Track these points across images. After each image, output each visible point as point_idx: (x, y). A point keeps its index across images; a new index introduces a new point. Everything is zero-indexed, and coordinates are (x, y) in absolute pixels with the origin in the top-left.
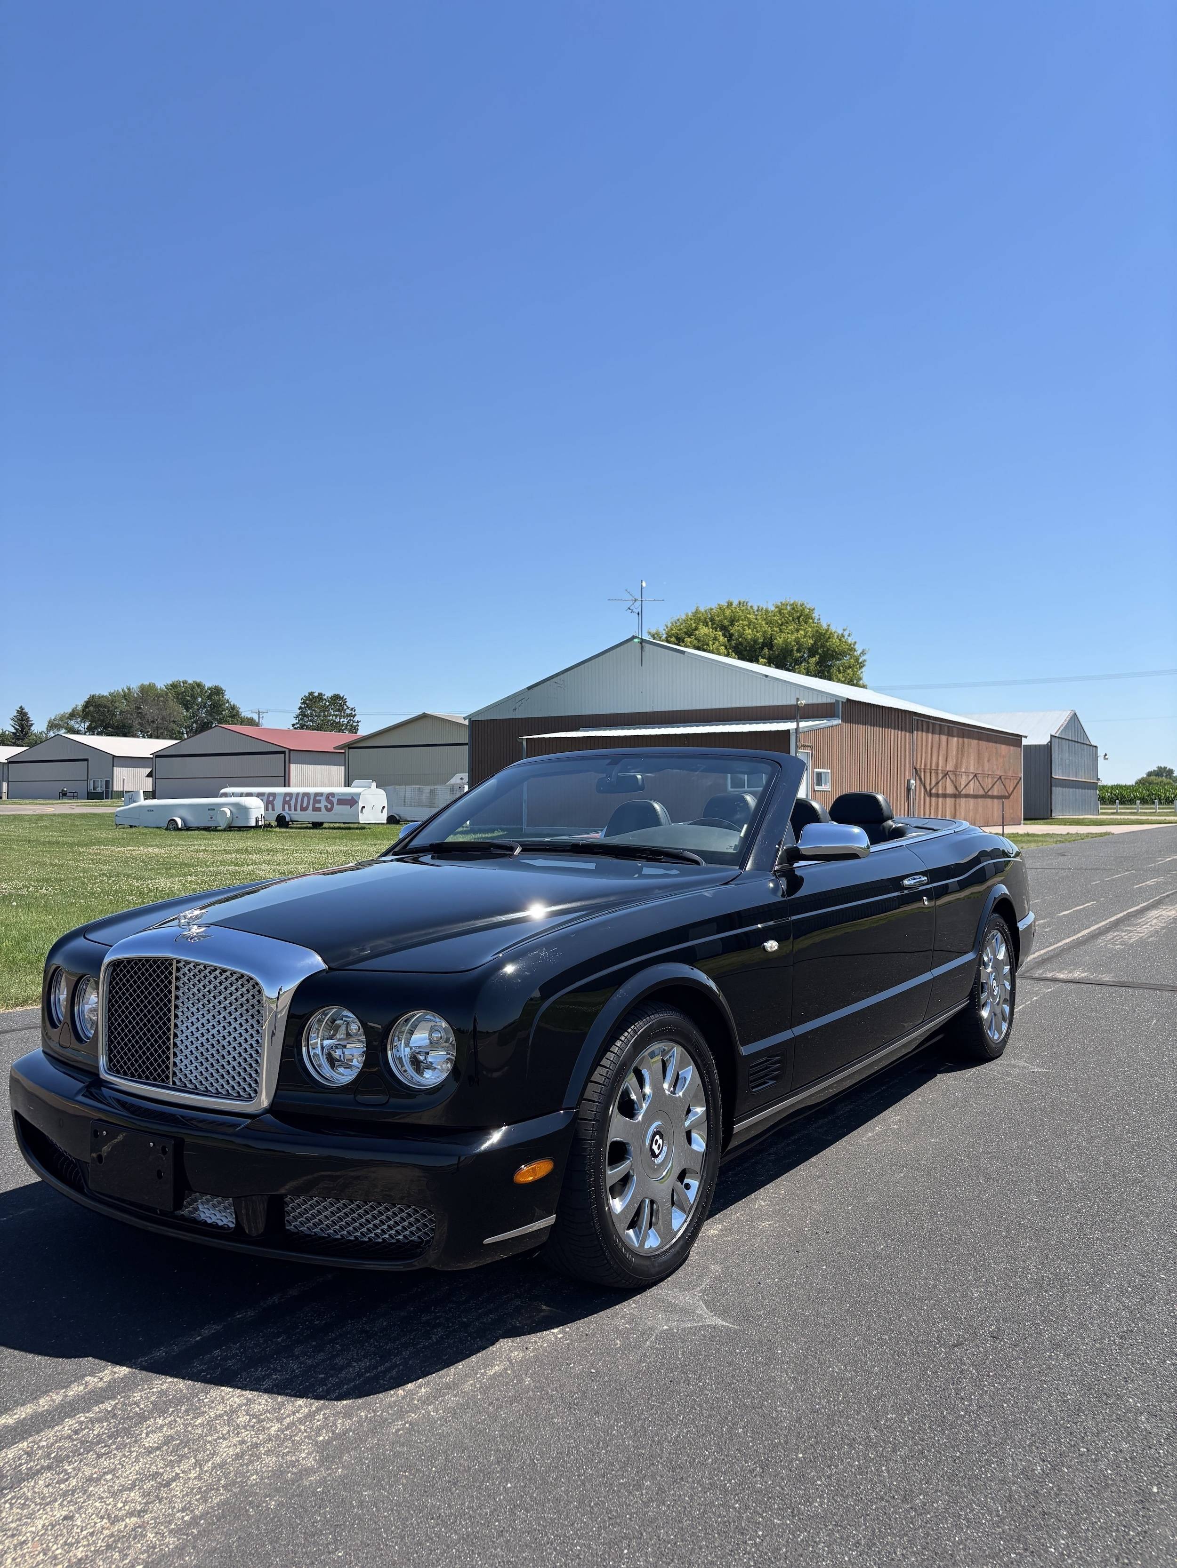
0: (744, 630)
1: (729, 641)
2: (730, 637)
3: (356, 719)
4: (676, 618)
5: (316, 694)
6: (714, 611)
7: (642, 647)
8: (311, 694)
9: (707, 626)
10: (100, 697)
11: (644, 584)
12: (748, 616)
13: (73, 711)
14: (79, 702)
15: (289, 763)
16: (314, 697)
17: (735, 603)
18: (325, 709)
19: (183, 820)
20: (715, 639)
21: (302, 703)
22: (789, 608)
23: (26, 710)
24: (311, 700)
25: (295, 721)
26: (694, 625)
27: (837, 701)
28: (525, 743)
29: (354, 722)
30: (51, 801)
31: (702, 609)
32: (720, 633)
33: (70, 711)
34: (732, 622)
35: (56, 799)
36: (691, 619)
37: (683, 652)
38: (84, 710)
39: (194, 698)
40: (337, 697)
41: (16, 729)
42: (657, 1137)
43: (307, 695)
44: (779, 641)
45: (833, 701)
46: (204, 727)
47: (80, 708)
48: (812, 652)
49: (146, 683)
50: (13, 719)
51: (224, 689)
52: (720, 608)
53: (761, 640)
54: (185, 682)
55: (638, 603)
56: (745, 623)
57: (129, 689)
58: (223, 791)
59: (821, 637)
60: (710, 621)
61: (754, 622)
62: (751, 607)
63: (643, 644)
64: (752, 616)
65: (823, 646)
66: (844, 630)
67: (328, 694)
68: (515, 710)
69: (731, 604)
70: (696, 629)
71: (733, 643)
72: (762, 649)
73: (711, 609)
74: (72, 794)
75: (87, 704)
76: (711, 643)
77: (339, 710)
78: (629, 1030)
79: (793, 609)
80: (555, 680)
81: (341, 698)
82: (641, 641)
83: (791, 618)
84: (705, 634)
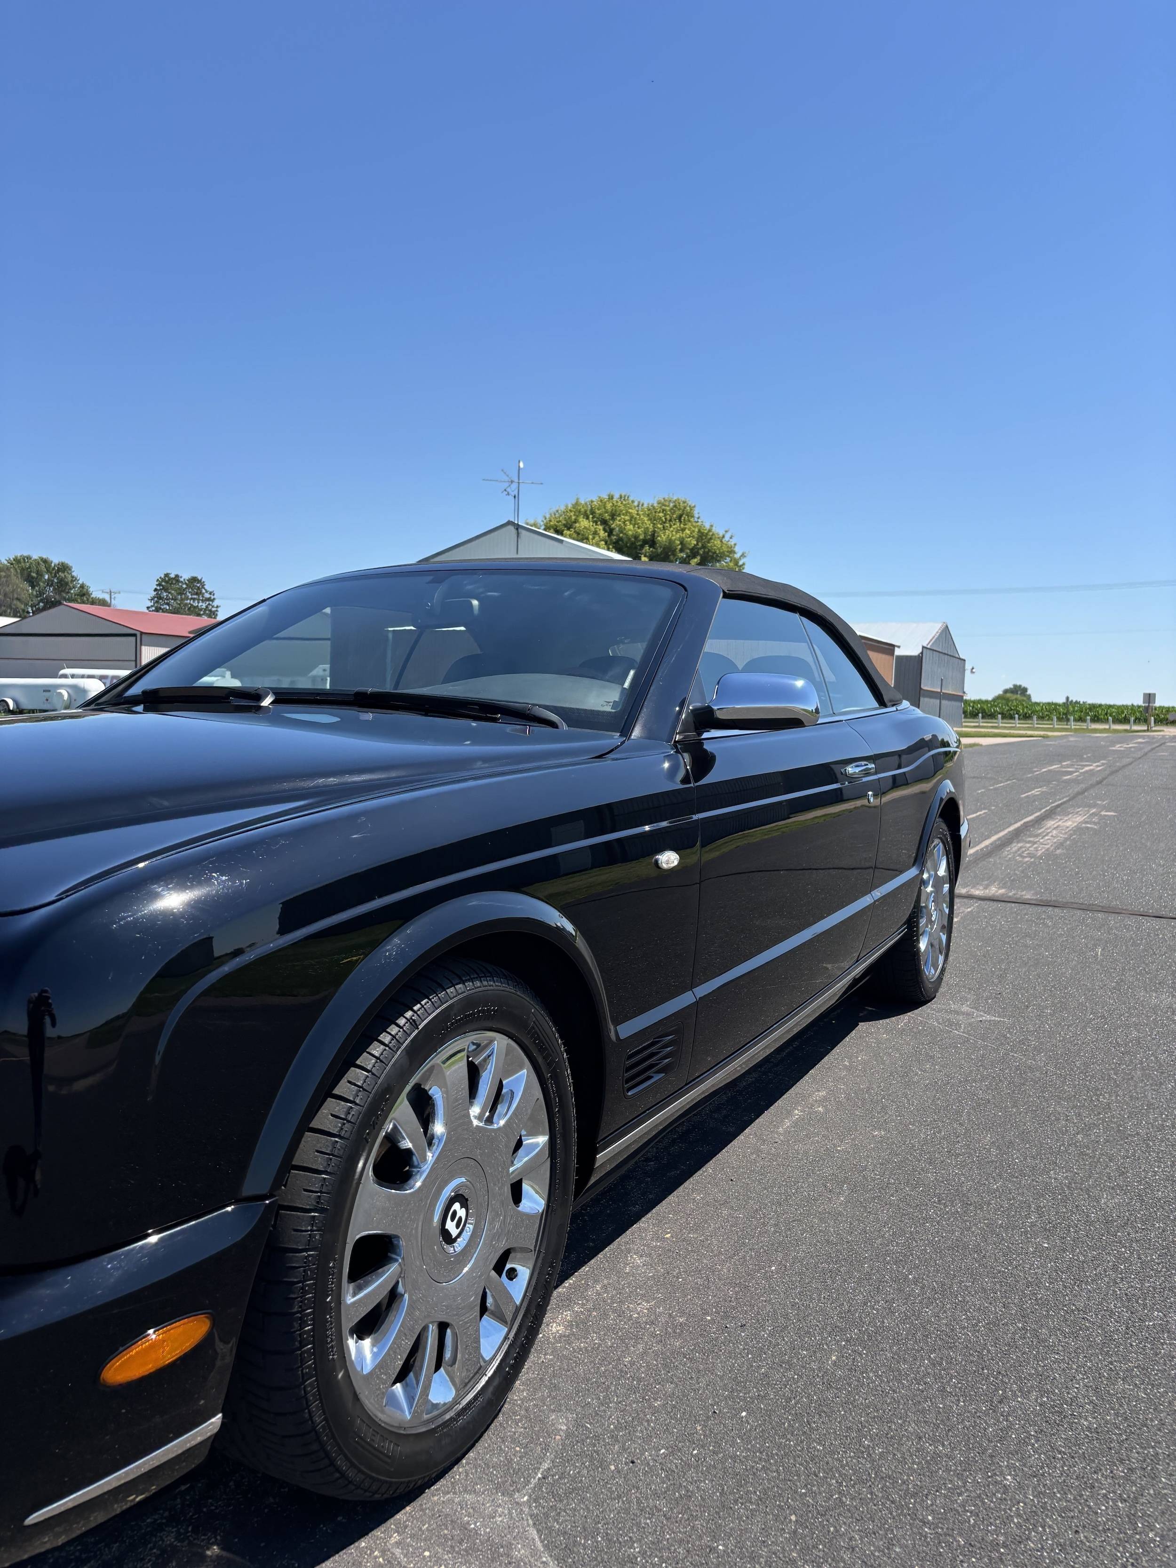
0: (625, 525)
1: (609, 536)
2: (610, 532)
3: (215, 604)
4: (554, 510)
5: (172, 576)
6: (595, 503)
7: (518, 534)
8: (167, 575)
9: (588, 518)
11: (522, 465)
12: (630, 511)
15: (141, 645)
16: (170, 579)
17: (616, 497)
18: (181, 592)
19: (15, 701)
20: (595, 533)
21: (157, 585)
22: (672, 505)
24: (167, 582)
25: (150, 604)
26: (573, 517)
29: (213, 607)
31: (583, 501)
32: (601, 527)
34: (613, 516)
36: (571, 511)
37: (561, 541)
39: (40, 574)
40: (194, 580)
42: (457, 1206)
43: (163, 576)
44: (662, 538)
46: (50, 604)
48: (694, 553)
51: (71, 566)
52: (601, 501)
53: (641, 537)
54: (29, 558)
55: (514, 486)
56: (627, 518)
58: (62, 672)
59: (704, 537)
60: (589, 513)
61: (636, 518)
62: (633, 502)
63: (520, 530)
64: (634, 511)
65: (704, 547)
66: (726, 531)
67: (185, 576)
69: (612, 498)
70: (576, 521)
71: (614, 538)
72: (642, 546)
73: (592, 502)
76: (591, 537)
77: (197, 594)
78: (402, 1021)
79: (675, 506)
81: (199, 581)
82: (518, 527)
83: (675, 516)
84: (585, 528)
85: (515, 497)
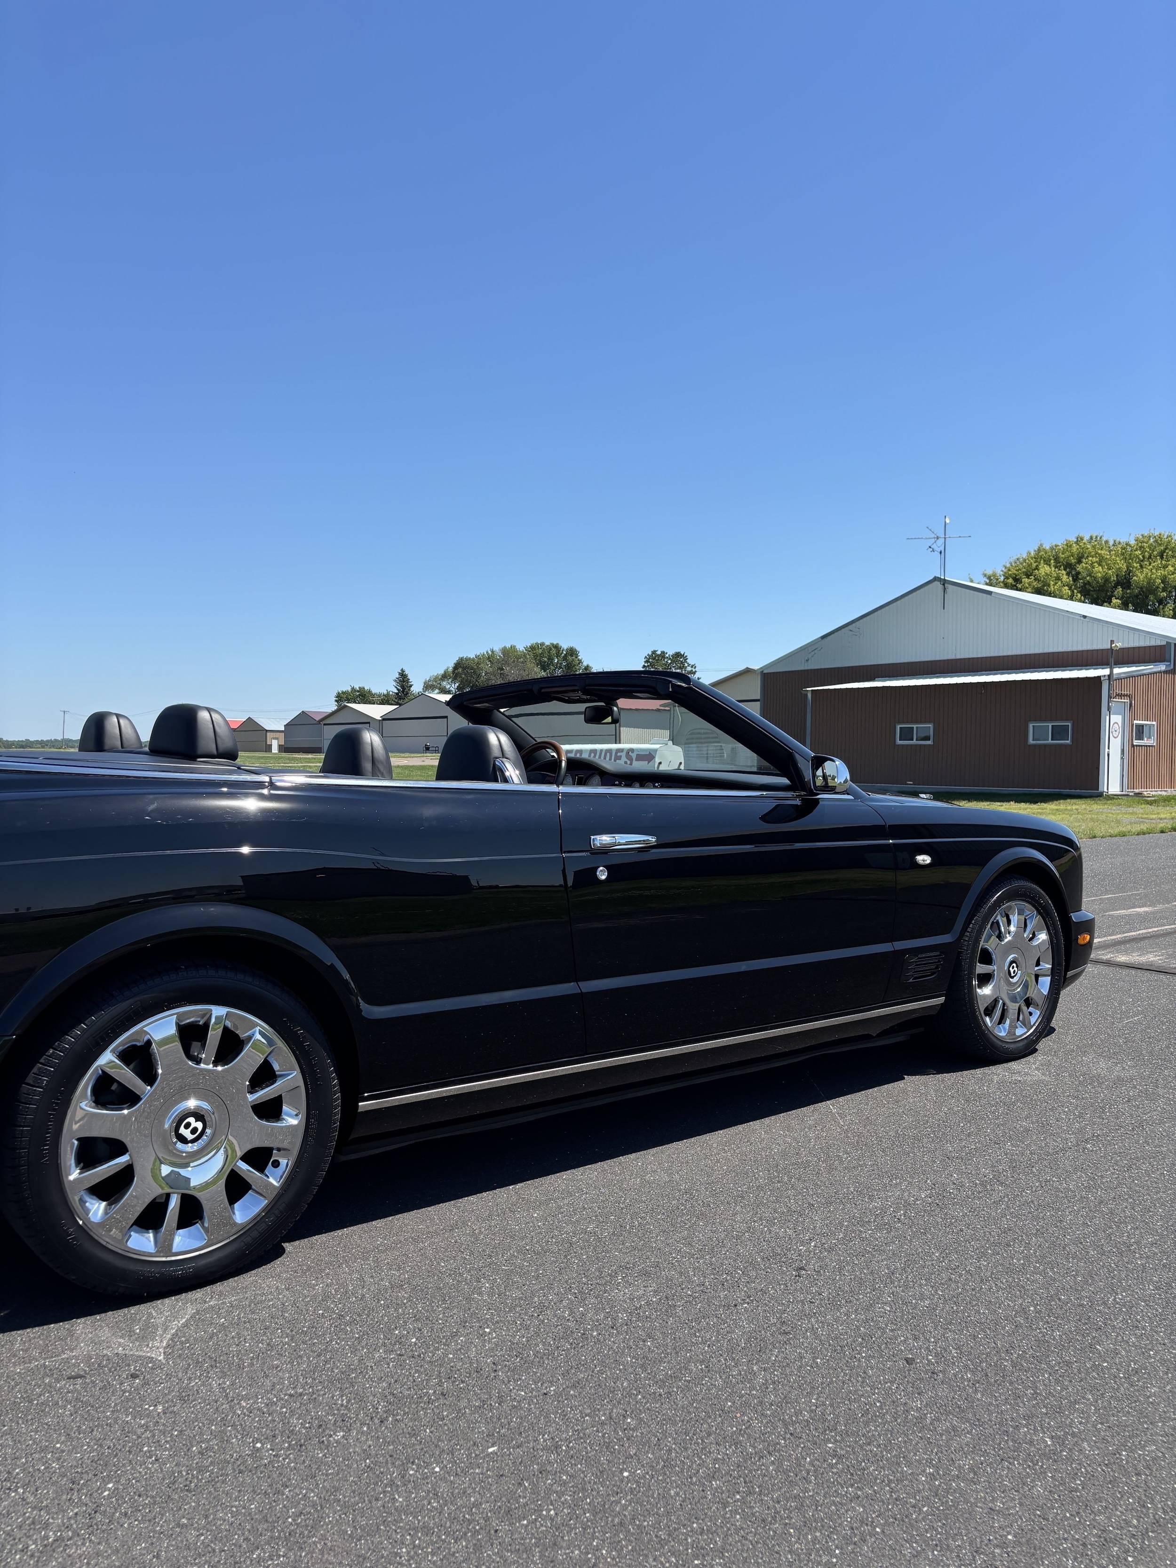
0: (1094, 568)
1: (1074, 580)
2: (1076, 576)
3: (696, 674)
5: (659, 653)
6: (1060, 547)
7: (945, 589)
8: (654, 652)
9: (1050, 564)
10: (468, 659)
11: (948, 521)
12: (1100, 552)
13: (445, 672)
14: (451, 665)
16: (659, 656)
17: (1086, 538)
18: (666, 667)
20: (1058, 578)
21: (645, 662)
22: (1152, 541)
23: (406, 673)
24: (654, 659)
26: (1034, 565)
27: (1169, 644)
28: (809, 695)
30: (416, 755)
31: (1047, 547)
32: (1064, 572)
33: (442, 672)
34: (1080, 559)
35: (421, 753)
36: (1032, 558)
37: (990, 593)
38: (453, 672)
39: (551, 659)
40: (678, 655)
41: (398, 690)
43: (650, 653)
44: (1140, 577)
45: (1164, 643)
47: (451, 669)
49: (508, 646)
50: (395, 681)
51: (578, 650)
52: (1067, 544)
53: (1114, 578)
54: (542, 644)
55: (940, 542)
56: (1096, 559)
57: (492, 651)
60: (1054, 558)
61: (1107, 559)
62: (1106, 542)
63: (946, 585)
67: (670, 652)
68: (807, 660)
69: (1082, 539)
70: (1037, 568)
71: (1080, 583)
72: (1116, 587)
73: (1056, 546)
74: (434, 749)
75: (457, 666)
76: (1052, 583)
77: (679, 668)
79: (1156, 541)
80: (850, 627)
81: (682, 656)
82: (944, 582)
83: (1155, 553)
84: (1047, 574)
85: (941, 553)
